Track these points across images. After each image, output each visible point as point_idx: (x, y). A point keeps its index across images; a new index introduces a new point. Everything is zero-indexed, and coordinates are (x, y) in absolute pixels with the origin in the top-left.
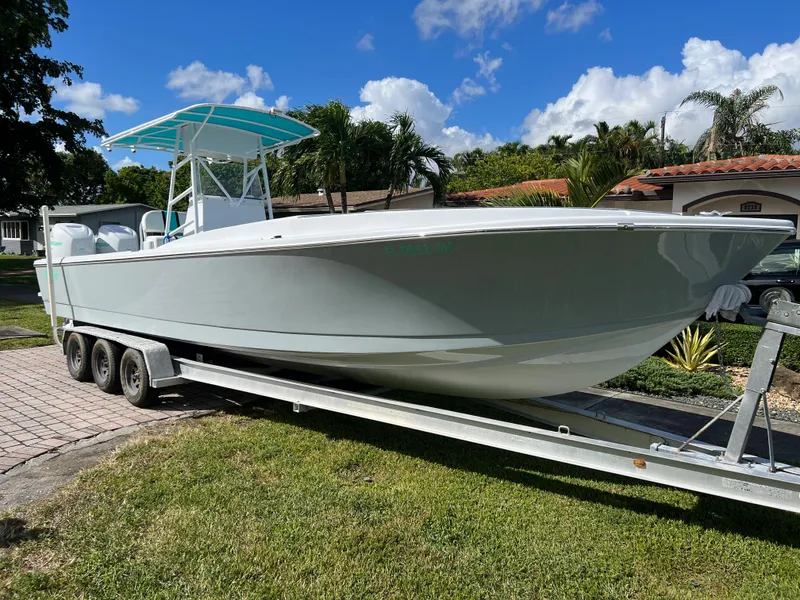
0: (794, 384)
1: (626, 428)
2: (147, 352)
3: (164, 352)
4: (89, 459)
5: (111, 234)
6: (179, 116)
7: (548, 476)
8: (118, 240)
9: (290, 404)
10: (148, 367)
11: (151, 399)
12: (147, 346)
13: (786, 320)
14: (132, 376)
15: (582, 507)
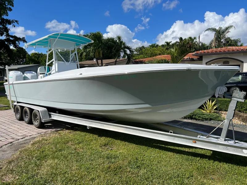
0: (240, 116)
1: (190, 131)
2: (41, 111)
3: (46, 111)
4: (23, 145)
5: (28, 74)
6: (49, 37)
7: (167, 146)
8: (30, 76)
9: (86, 126)
10: (41, 116)
11: (42, 126)
12: (40, 109)
13: (238, 97)
14: (36, 119)
15: (177, 156)
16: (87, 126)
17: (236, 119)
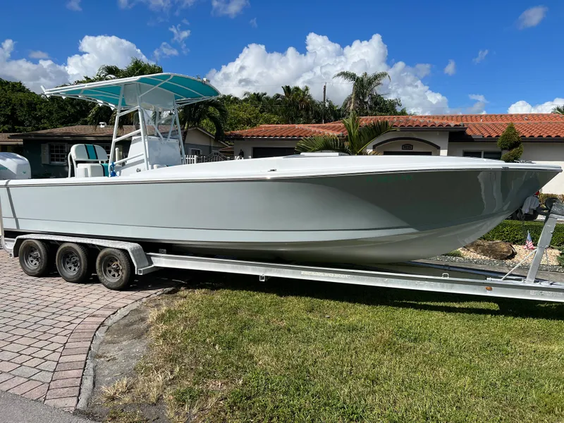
10: (134, 261)
16: (258, 276)
17: (472, 250)
